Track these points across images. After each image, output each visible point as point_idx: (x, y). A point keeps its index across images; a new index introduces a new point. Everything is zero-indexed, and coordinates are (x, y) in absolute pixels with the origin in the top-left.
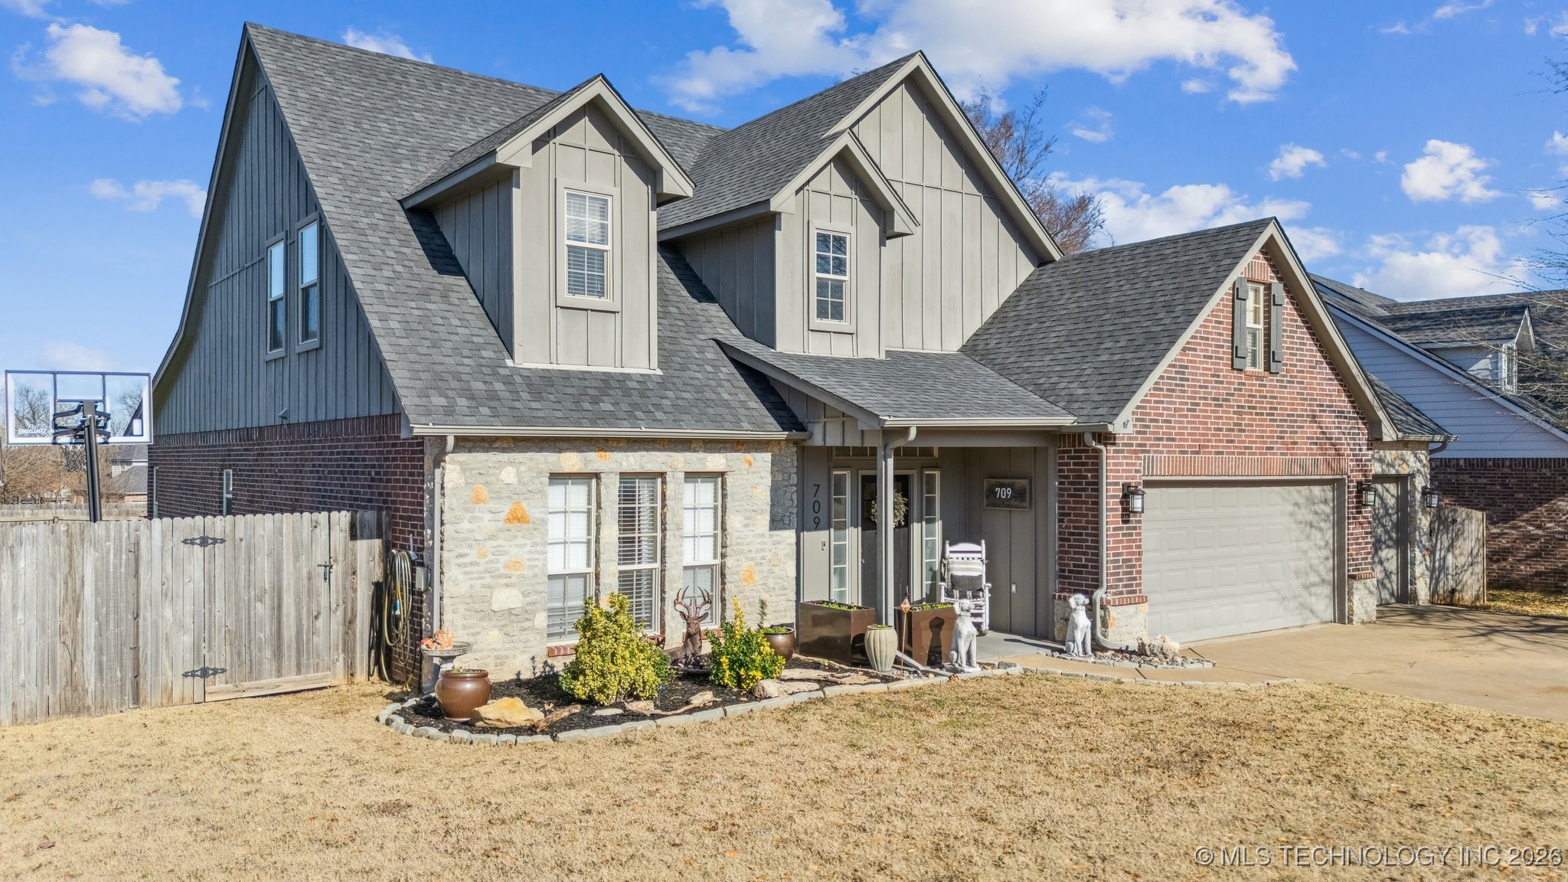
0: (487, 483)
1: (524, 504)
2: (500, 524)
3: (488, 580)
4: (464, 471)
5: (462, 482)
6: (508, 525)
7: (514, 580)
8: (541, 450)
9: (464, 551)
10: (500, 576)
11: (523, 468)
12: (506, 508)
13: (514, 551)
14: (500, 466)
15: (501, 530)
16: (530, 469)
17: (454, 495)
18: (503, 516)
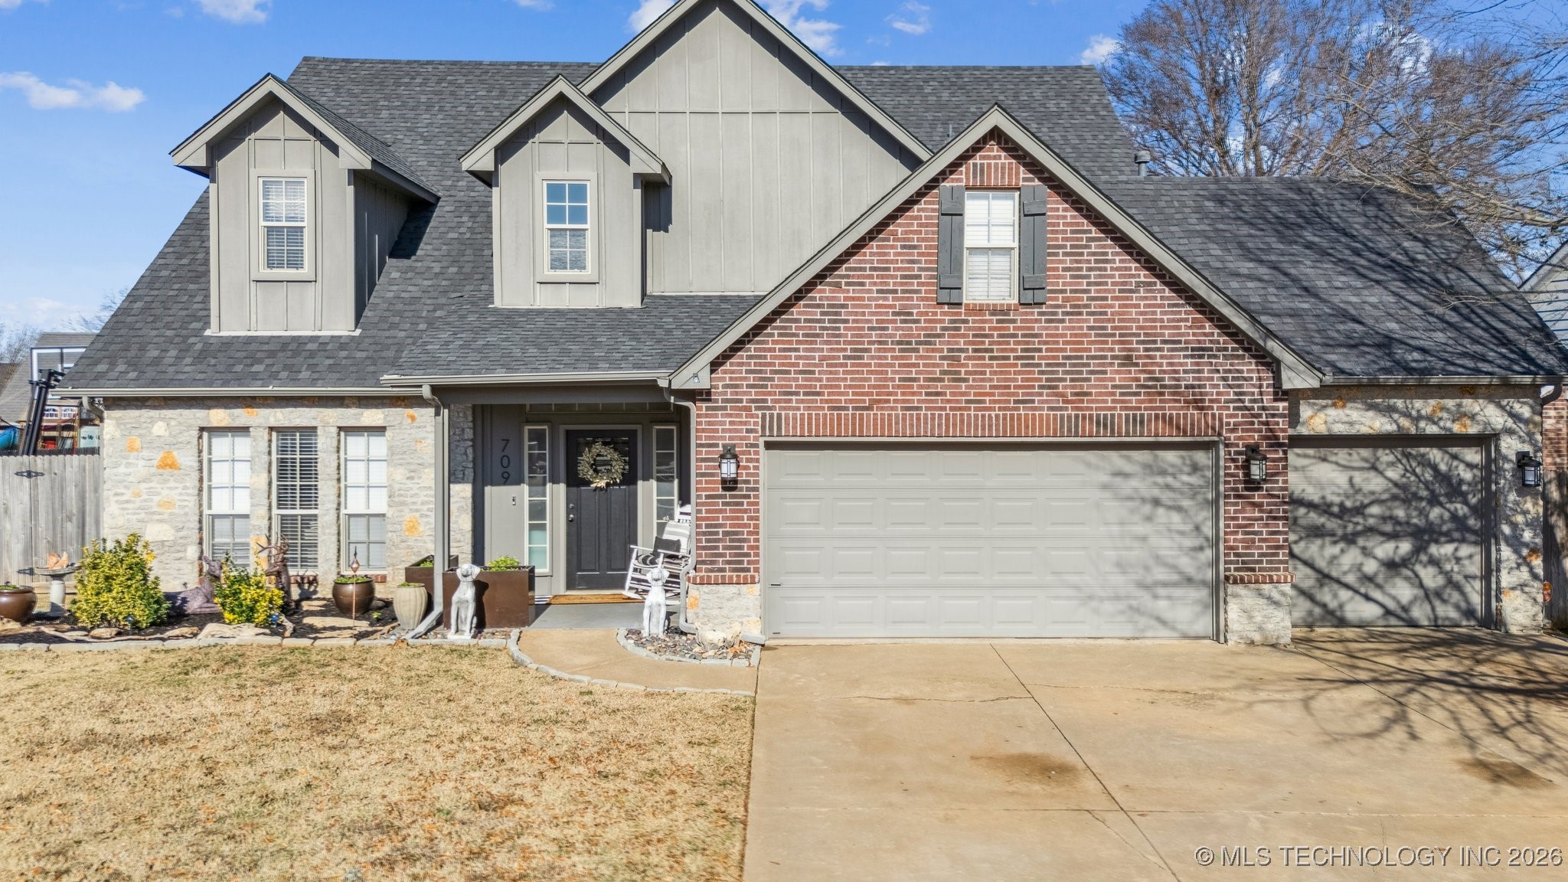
0: (140, 436)
1: (175, 453)
2: (153, 470)
3: (143, 516)
4: (118, 425)
5: (118, 434)
6: (161, 471)
7: (166, 516)
8: (190, 407)
9: (122, 490)
10: (153, 513)
11: (173, 423)
12: (158, 456)
13: (165, 492)
14: (153, 421)
15: (154, 475)
16: (180, 424)
17: (112, 445)
18: (155, 463)
